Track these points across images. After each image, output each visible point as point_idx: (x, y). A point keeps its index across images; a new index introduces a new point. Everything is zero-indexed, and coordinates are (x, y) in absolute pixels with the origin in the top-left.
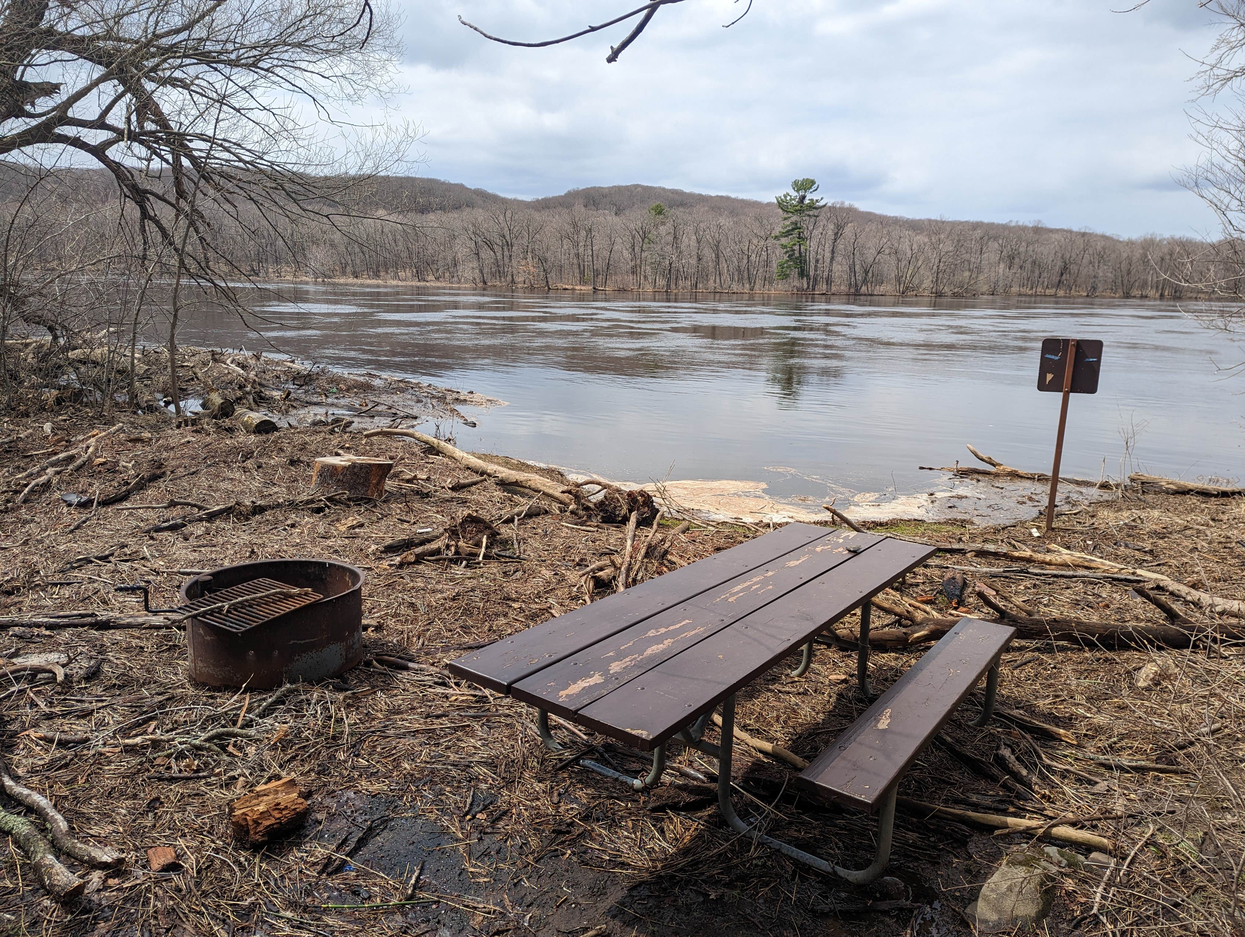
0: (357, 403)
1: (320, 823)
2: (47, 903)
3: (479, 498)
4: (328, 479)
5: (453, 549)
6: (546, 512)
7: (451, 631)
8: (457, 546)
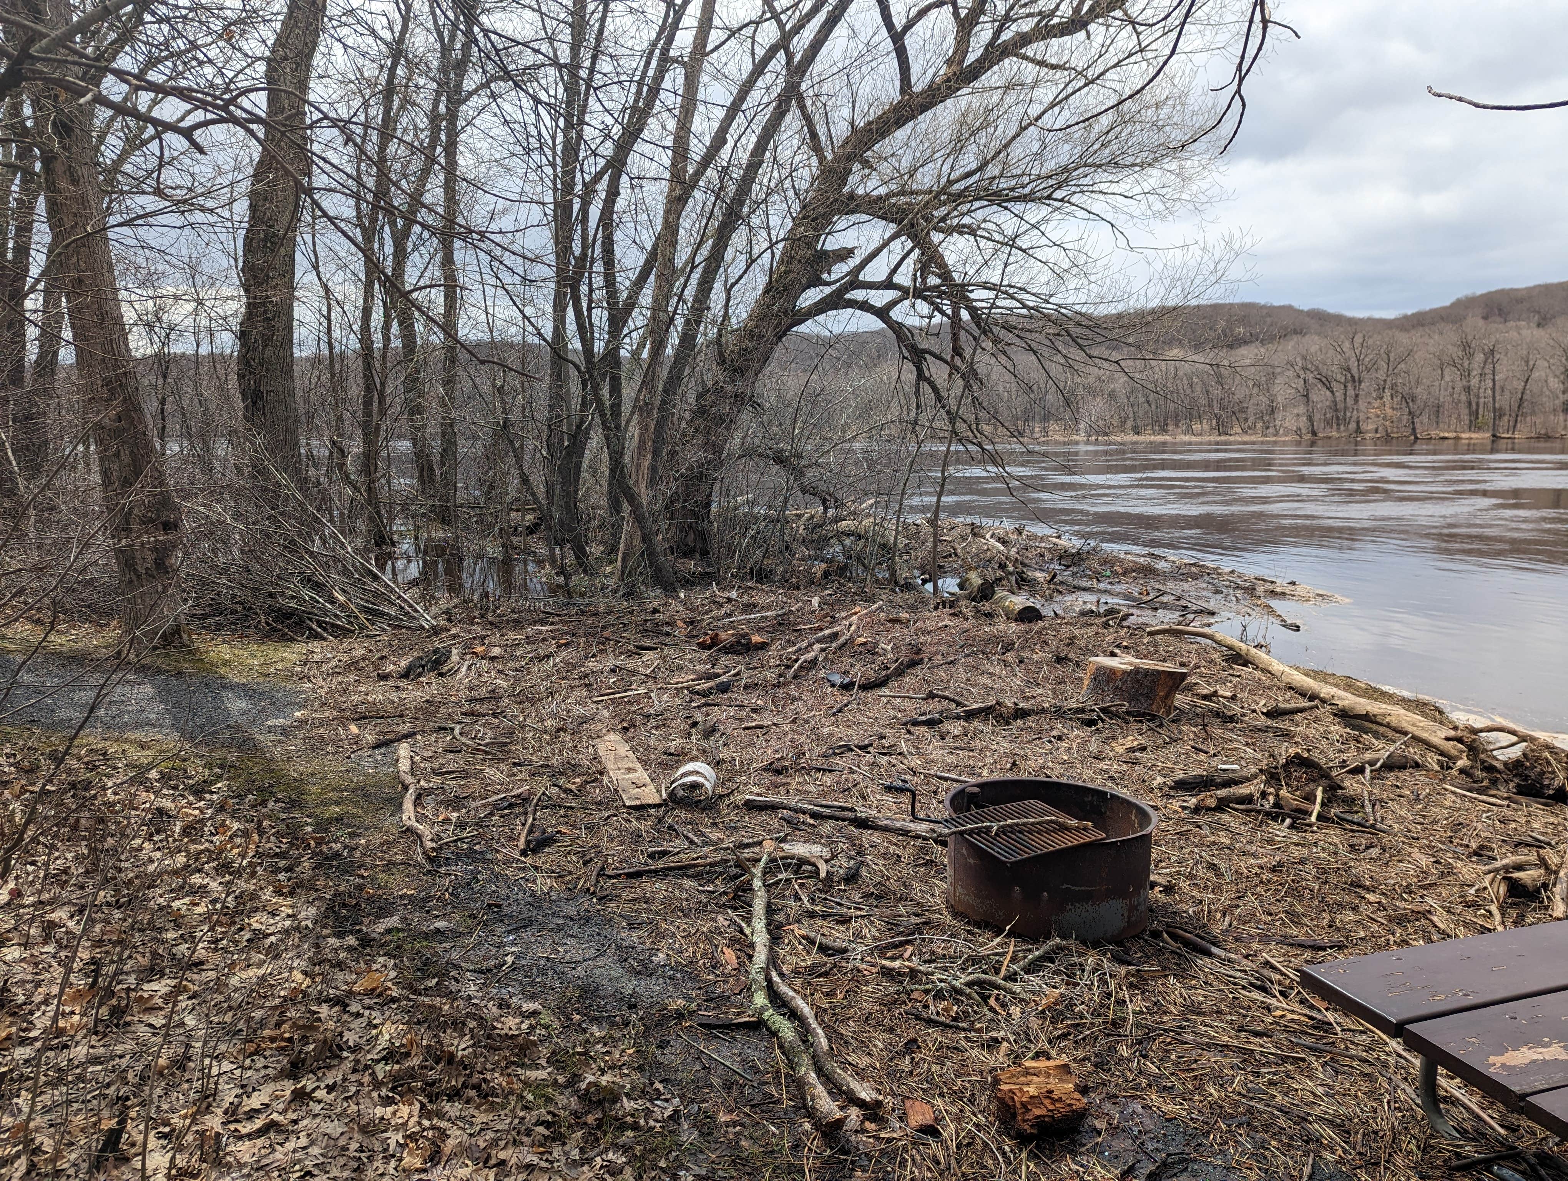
0: (1135, 591)
1: (1099, 1133)
2: (807, 1126)
3: (1308, 731)
4: (1103, 684)
5: (1271, 799)
6: (1417, 766)
7: (1271, 914)
8: (1277, 795)
